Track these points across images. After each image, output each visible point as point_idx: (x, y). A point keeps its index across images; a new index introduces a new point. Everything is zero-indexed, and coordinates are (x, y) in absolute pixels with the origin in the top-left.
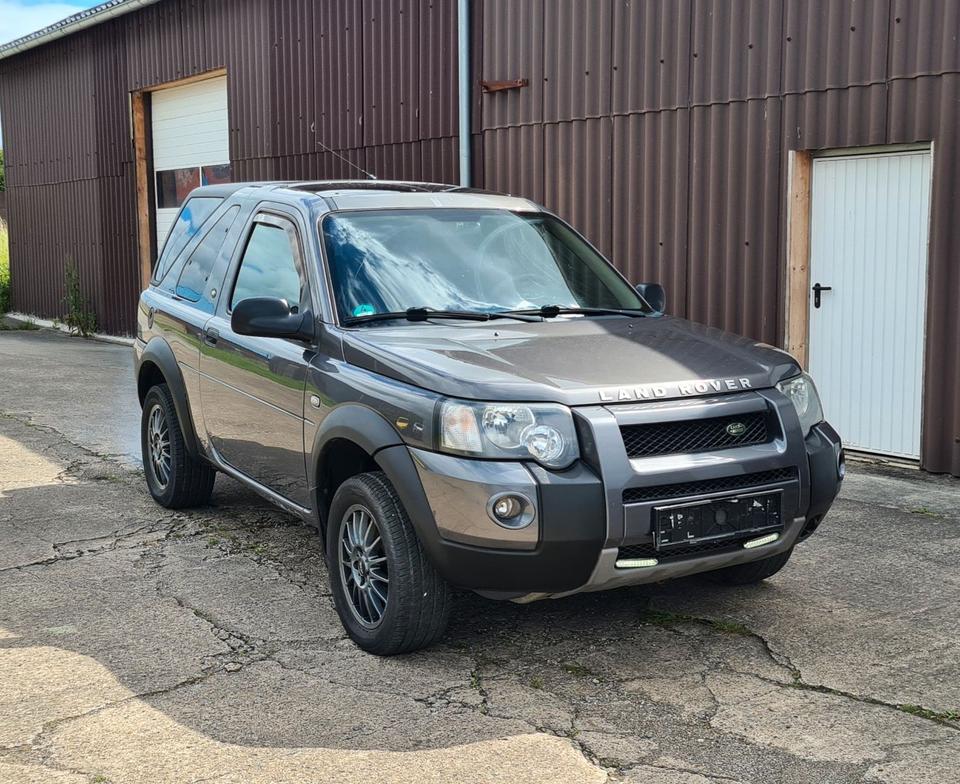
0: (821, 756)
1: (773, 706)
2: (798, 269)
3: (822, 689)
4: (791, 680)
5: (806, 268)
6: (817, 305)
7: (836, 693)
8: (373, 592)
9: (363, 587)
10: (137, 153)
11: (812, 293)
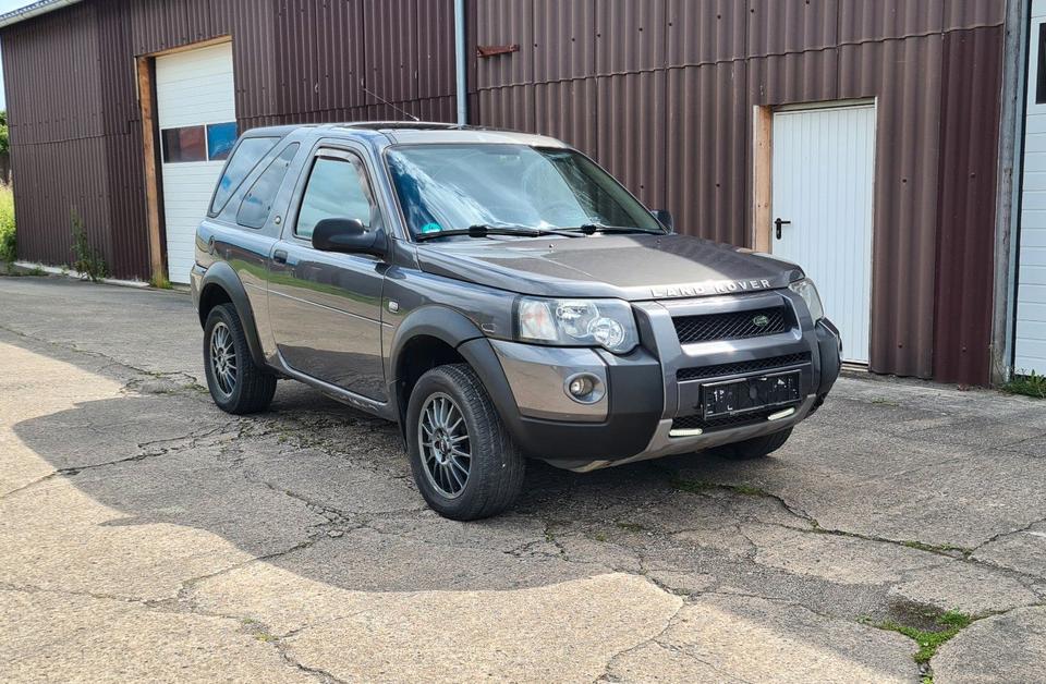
0: (850, 580)
1: (802, 546)
2: (762, 207)
3: (837, 532)
4: (810, 527)
5: (769, 205)
6: (779, 236)
7: (850, 535)
8: (455, 466)
9: (445, 463)
10: (144, 112)
11: (774, 226)
